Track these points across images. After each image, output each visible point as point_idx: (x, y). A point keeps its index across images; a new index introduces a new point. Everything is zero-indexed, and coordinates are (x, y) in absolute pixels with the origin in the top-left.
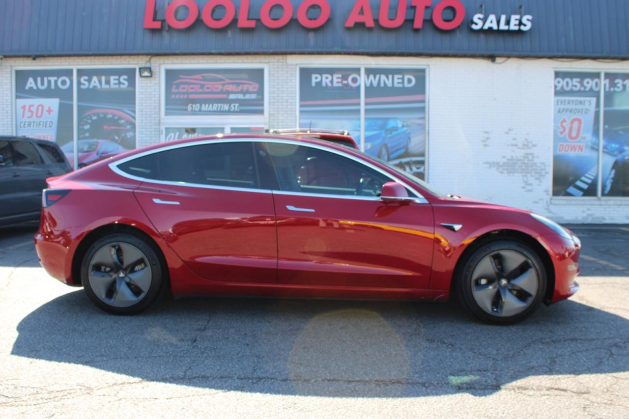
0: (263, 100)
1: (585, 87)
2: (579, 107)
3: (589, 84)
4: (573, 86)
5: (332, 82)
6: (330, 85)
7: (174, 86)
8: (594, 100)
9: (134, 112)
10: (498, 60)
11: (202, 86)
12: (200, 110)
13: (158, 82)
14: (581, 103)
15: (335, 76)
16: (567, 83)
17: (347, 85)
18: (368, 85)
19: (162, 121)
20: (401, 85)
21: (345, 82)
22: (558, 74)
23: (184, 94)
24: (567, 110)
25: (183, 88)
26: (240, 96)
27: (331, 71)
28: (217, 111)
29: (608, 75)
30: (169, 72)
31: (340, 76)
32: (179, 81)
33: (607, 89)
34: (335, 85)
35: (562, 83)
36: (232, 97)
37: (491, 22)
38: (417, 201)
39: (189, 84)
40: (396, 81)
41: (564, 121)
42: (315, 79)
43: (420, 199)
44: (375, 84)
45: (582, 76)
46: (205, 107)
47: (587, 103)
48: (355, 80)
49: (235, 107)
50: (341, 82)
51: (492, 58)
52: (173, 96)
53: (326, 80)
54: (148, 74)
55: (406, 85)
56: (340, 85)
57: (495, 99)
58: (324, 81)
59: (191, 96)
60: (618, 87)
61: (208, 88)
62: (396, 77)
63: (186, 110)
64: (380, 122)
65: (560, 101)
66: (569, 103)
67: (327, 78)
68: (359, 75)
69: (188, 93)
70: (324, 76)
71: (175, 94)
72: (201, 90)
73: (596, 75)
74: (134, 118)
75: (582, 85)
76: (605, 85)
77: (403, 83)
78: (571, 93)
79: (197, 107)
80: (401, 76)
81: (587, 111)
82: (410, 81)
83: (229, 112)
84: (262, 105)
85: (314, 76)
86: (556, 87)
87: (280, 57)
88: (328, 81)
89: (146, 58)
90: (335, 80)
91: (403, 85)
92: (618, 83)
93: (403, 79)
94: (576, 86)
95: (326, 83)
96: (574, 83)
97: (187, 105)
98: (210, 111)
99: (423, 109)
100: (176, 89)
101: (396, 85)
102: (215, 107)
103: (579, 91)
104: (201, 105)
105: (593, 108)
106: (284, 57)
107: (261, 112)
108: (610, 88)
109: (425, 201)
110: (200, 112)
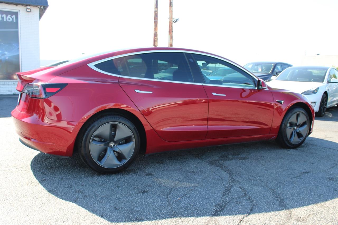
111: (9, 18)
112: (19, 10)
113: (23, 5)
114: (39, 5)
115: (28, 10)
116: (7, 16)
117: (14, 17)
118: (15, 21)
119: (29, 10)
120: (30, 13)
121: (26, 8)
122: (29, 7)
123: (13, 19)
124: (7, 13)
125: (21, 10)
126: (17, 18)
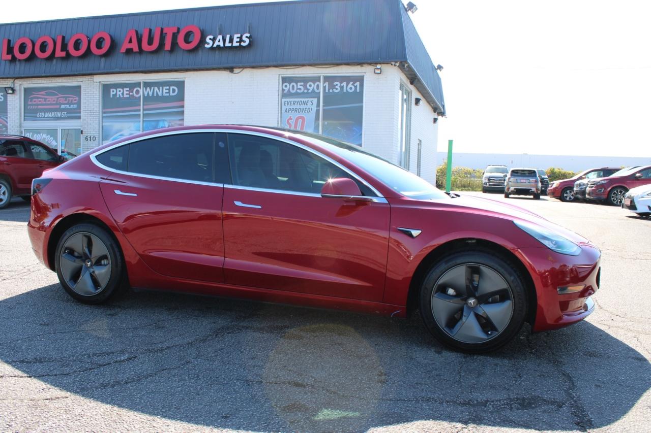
0: (80, 109)
1: (308, 90)
2: (303, 107)
3: (311, 86)
4: (297, 89)
5: (123, 94)
6: (122, 96)
7: (30, 100)
8: (315, 100)
9: (7, 118)
10: (236, 70)
11: (45, 100)
12: (44, 117)
13: (18, 97)
14: (304, 103)
15: (125, 89)
16: (293, 86)
17: (133, 95)
18: (146, 95)
19: (22, 125)
20: (168, 95)
21: (131, 94)
22: (284, 80)
23: (35, 105)
24: (292, 110)
25: (35, 101)
26: (67, 106)
27: (123, 86)
28: (54, 118)
29: (327, 79)
30: (26, 90)
31: (128, 89)
32: (32, 96)
33: (327, 91)
34: (125, 96)
35: (288, 87)
36: (63, 107)
37: (219, 41)
38: (375, 200)
39: (38, 98)
40: (165, 91)
41: (290, 119)
42: (113, 92)
43: (379, 199)
44: (151, 94)
45: (305, 80)
46: (47, 115)
47: (310, 103)
48: (138, 92)
49: (64, 114)
50: (129, 94)
51: (231, 69)
52: (29, 107)
53: (119, 92)
54: (11, 92)
55: (172, 94)
56: (128, 96)
57: (233, 103)
58: (118, 93)
59: (39, 107)
60: (337, 89)
61: (49, 101)
62: (165, 88)
63: (36, 117)
64: (153, 123)
65: (286, 102)
66: (294, 104)
67: (120, 91)
68: (140, 88)
69: (38, 105)
70: (118, 90)
71: (30, 105)
72: (45, 103)
73: (316, 79)
74: (7, 122)
75: (305, 87)
76: (324, 87)
77: (169, 93)
78: (297, 95)
79: (42, 114)
80: (168, 88)
81: (310, 110)
82: (174, 91)
83: (61, 118)
84: (80, 112)
85: (112, 90)
86: (283, 90)
87: (89, 77)
88: (121, 93)
89: (12, 80)
90: (125, 93)
91: (170, 94)
92: (337, 85)
93: (169, 89)
94: (300, 89)
95: (119, 95)
96: (299, 87)
97: (37, 113)
98: (50, 117)
99: (182, 113)
100: (31, 101)
101: (165, 94)
102: (52, 115)
103: (303, 93)
104: (45, 114)
105: (314, 108)
106: (92, 77)
107: (79, 118)
108: (329, 90)
109: (385, 201)
110: (45, 119)
111: (350, 88)
112: (365, 73)
113: (370, 64)
114: (393, 61)
115: (377, 71)
116: (347, 85)
117: (358, 84)
118: (358, 90)
119: (379, 72)
120: (380, 75)
121: (374, 67)
122: (379, 66)
123: (356, 87)
124: (348, 79)
125: (367, 71)
126: (362, 86)
